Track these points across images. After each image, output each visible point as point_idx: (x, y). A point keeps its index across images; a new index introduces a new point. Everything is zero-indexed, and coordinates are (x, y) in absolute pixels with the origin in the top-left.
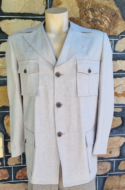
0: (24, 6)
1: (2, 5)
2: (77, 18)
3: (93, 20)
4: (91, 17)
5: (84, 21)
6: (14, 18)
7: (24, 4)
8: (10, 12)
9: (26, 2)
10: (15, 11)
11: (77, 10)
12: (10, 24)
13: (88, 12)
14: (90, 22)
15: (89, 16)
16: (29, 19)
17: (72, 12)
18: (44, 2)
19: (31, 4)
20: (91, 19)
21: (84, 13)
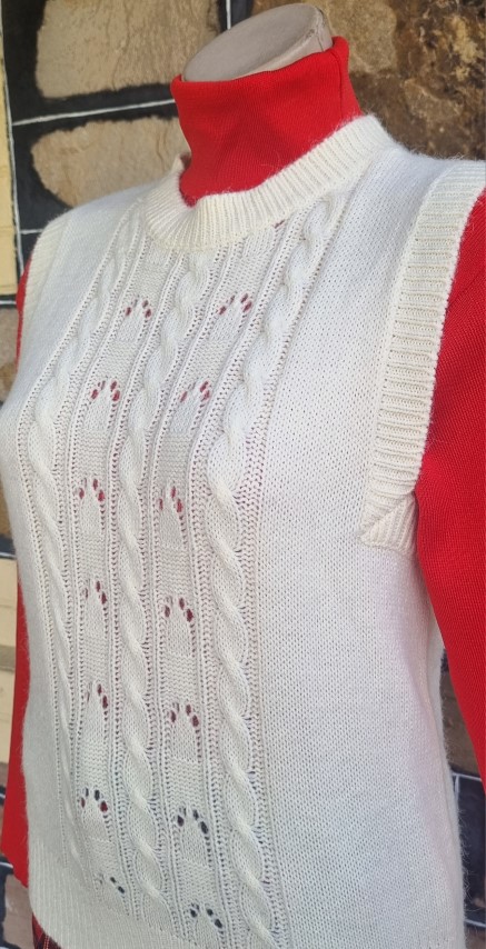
0: (125, 50)
1: (39, 66)
2: (381, 72)
3: (478, 72)
4: (467, 49)
5: (423, 85)
6: (83, 122)
7: (123, 44)
8: (70, 93)
9: (132, 31)
10: (88, 84)
11: (381, 25)
12: (73, 151)
13: (447, 25)
14: (462, 84)
15: (456, 48)
16: (147, 113)
17: (356, 39)
18: (209, 11)
19: (152, 34)
20: (470, 65)
21: (423, 33)
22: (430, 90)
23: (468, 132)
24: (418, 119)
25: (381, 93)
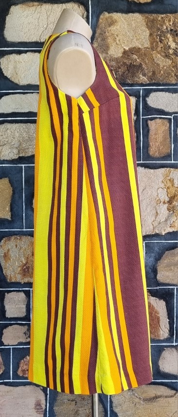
0: (46, 28)
1: (6, 29)
2: (144, 48)
3: (176, 51)
5: (159, 53)
7: (45, 26)
8: (20, 41)
9: (49, 23)
11: (145, 33)
12: (20, 62)
13: (167, 37)
14: (171, 55)
15: (169, 44)
20: (173, 49)
21: (158, 38)
22: (162, 56)
23: (173, 69)
24: (157, 64)
25: (145, 55)
